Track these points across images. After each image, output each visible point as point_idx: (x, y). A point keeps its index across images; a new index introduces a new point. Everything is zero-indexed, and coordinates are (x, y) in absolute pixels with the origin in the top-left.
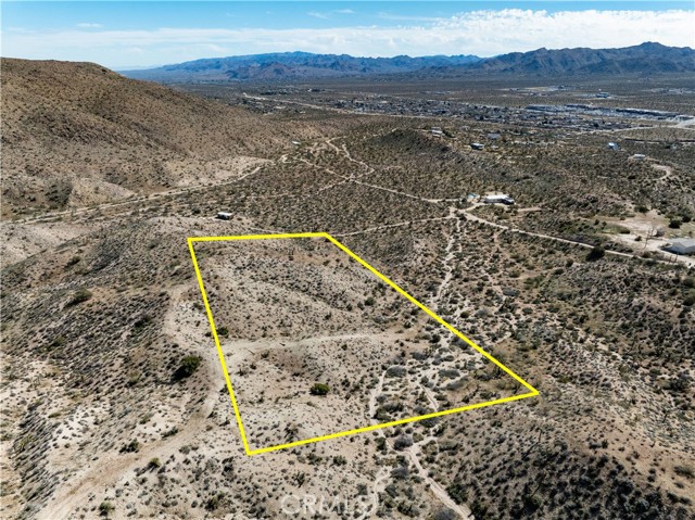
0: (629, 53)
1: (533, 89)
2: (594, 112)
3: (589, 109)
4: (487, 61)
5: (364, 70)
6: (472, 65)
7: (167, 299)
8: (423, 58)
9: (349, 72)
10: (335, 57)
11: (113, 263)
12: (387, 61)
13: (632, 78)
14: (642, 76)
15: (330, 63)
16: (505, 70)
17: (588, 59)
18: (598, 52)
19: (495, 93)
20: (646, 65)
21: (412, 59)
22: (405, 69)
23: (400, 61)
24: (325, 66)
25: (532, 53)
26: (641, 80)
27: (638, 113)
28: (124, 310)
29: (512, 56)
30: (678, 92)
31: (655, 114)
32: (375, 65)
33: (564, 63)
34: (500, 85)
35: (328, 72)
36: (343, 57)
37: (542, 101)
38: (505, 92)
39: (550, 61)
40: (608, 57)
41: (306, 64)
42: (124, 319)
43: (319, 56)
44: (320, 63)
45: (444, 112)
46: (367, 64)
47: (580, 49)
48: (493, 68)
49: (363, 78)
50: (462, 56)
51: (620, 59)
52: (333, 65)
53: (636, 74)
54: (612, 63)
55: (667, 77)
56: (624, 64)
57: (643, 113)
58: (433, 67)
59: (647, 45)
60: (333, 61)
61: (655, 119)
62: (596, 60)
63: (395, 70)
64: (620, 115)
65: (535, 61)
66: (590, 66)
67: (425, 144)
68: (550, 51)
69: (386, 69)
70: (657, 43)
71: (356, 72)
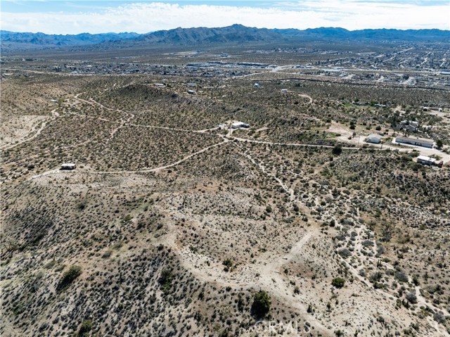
0: (228, 30)
1: (182, 53)
2: (227, 66)
3: (222, 64)
4: (146, 36)
5: (59, 44)
6: (136, 38)
7: (169, 251)
8: (100, 35)
9: (47, 45)
10: (33, 34)
11: (51, 231)
12: (73, 36)
13: (234, 45)
14: (239, 43)
15: (29, 39)
16: (160, 41)
17: (207, 34)
18: (212, 30)
19: (162, 56)
20: (239, 37)
21: (92, 36)
22: (88, 43)
23: (83, 37)
24: (26, 41)
25: (173, 31)
26: (239, 46)
27: (249, 65)
28: (133, 273)
29: (161, 33)
30: (261, 52)
31: (259, 65)
32: (66, 40)
33: (194, 36)
34: (162, 51)
35: (30, 46)
36: (38, 34)
37: (192, 61)
38: (167, 56)
39: (186, 36)
40: (218, 32)
41: (9, 40)
42: (140, 280)
43: (18, 33)
44: (20, 38)
45: (137, 71)
46: (60, 40)
47: (201, 28)
48: (151, 40)
49: (61, 49)
50: (126, 33)
51: (224, 34)
52: (32, 41)
53: (235, 42)
54: (221, 37)
55: (251, 44)
56: (228, 37)
57: (252, 65)
58: (110, 41)
59: (235, 26)
60: (32, 38)
61: (259, 68)
62: (212, 35)
63: (82, 43)
64: (241, 66)
65: (177, 36)
66: (210, 38)
67: (157, 94)
68: (184, 29)
69: (76, 43)
70: (241, 25)
71: (53, 46)
